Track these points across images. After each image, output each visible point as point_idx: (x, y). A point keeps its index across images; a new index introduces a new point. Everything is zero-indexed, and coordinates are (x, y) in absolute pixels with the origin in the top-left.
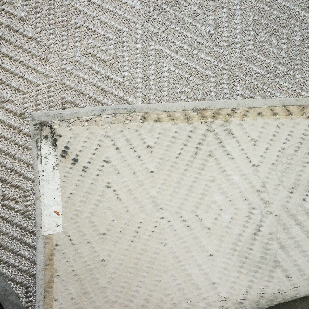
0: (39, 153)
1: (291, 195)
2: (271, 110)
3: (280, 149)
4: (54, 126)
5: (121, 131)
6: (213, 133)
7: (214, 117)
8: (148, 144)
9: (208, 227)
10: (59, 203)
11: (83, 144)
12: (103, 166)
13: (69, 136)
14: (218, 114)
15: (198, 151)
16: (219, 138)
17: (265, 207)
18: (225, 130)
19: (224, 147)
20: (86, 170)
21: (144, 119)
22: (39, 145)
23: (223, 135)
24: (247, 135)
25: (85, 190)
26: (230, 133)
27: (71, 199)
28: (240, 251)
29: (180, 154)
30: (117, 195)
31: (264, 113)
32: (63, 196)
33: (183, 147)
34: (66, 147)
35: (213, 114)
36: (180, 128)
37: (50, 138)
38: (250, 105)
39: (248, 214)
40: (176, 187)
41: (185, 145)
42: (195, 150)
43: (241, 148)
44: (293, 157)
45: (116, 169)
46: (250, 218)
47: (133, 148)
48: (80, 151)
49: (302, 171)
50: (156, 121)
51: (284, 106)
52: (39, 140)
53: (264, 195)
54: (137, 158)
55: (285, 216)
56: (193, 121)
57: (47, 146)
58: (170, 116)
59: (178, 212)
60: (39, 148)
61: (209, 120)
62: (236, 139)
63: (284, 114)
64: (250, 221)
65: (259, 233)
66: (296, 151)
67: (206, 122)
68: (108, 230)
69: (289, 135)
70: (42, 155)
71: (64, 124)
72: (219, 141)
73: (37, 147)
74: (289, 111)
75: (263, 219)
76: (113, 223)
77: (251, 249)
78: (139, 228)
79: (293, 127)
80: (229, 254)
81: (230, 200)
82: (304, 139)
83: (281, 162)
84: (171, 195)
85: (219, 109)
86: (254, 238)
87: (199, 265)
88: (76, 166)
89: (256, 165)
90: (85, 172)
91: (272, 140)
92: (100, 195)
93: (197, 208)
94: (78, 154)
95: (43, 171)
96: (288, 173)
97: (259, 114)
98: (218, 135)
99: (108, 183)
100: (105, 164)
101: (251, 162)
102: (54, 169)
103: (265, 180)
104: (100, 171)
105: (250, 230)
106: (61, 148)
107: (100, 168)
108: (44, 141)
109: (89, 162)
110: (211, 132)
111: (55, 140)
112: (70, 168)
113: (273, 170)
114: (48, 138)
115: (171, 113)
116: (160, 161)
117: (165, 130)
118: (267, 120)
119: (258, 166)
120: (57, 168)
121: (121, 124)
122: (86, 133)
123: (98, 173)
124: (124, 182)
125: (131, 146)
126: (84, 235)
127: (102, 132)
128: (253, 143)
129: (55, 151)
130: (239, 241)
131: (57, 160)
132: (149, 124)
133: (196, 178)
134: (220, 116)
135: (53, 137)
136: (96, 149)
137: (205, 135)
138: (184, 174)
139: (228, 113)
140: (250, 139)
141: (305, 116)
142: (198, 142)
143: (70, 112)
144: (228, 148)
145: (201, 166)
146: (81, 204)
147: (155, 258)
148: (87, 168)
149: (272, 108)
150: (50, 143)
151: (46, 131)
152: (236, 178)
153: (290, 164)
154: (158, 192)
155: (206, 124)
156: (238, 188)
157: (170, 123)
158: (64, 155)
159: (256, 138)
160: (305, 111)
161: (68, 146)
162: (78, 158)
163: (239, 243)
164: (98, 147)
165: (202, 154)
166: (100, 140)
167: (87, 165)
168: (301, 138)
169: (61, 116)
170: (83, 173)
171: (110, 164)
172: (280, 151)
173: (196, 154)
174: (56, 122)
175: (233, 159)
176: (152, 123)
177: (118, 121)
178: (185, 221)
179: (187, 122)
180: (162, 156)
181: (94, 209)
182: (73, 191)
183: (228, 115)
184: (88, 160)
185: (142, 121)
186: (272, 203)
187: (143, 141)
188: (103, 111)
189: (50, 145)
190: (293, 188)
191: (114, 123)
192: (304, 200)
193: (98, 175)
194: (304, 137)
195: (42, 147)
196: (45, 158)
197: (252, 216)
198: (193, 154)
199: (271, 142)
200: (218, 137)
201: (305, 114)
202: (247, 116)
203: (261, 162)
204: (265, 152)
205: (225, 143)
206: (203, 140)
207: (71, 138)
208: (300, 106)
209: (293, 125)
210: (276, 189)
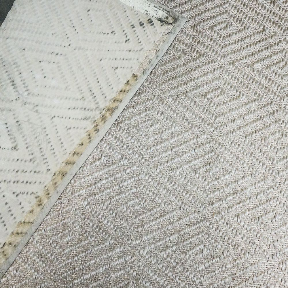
0: (161, 9)
1: (17, 120)
2: (79, 154)
3: (50, 140)
4: (170, 25)
5: (138, 59)
6: (94, 109)
7: (103, 116)
8: (118, 69)
9: (42, 62)
10: (125, 2)
11: (147, 34)
12: (126, 37)
13: (158, 30)
14: (103, 119)
15: (91, 93)
16: (88, 110)
17: (23, 101)
18: (90, 117)
19: (81, 109)
20: (132, 27)
21: (135, 76)
22: (165, 11)
23: (88, 114)
24: (76, 128)
25: (121, 19)
26: (86, 119)
27: (122, 10)
28: (11, 66)
29: (98, 82)
30: (104, 34)
31: (80, 147)
32: (128, 7)
33: (101, 87)
34: (153, 24)
35: (105, 117)
36: (113, 92)
37: (165, 19)
38: (92, 143)
39: (29, 88)
40: (81, 66)
41: (101, 88)
42: (93, 92)
43: (71, 118)
44: (39, 143)
45: (119, 42)
46: (25, 87)
47: (123, 60)
48: (145, 30)
49: (25, 140)
50: (128, 82)
51: (74, 163)
52: (168, 13)
53: (31, 106)
54: (116, 58)
55: (7, 106)
56: (111, 103)
57: (162, 15)
58: (124, 91)
59: (65, 55)
60: (164, 10)
61: (104, 112)
62: (79, 119)
63: (70, 160)
64: (24, 85)
65: (11, 84)
66: (41, 149)
67: (104, 109)
68: (88, 15)
69: (54, 153)
70: (159, 10)
71: (167, 32)
72: (87, 109)
73: (165, 10)
74: (69, 164)
75: (17, 93)
76: (90, 20)
77: (6, 72)
78: (76, 30)
79: (57, 160)
80: (16, 59)
81: (46, 87)
82: (44, 159)
83: (42, 134)
84: (79, 60)
85: (105, 122)
86: (11, 78)
87: (25, 39)
88: (139, 23)
89: (53, 118)
90: (131, 26)
91: (60, 140)
92: (112, 25)
93: (58, 67)
94: (144, 28)
95: (150, 5)
96: (32, 132)
97: (82, 144)
98: (91, 111)
99: (115, 33)
100: (127, 39)
101: (58, 117)
102: (146, 11)
103: (40, 115)
104: (125, 34)
105: (18, 81)
106: (155, 21)
107: (126, 35)
108: (166, 15)
109: (135, 31)
110: (96, 108)
111: (162, 21)
112: (139, 19)
113: (41, 126)
114: (166, 18)
115: (125, 93)
116: (104, 68)
117: (119, 83)
118: (75, 146)
119: (52, 119)
120: (145, 13)
121: (142, 62)
122: (152, 40)
123: (125, 32)
124: (108, 42)
125: (125, 59)
126: (97, 1)
127: (146, 49)
128: (68, 127)
129: (155, 18)
130: (18, 71)
131: (150, 15)
132: (129, 76)
133: (76, 81)
134: (100, 120)
135: (164, 21)
136: (139, 39)
137: (97, 103)
138: (84, 76)
139: (98, 126)
140: (72, 127)
141: (58, 173)
142: (96, 97)
143: (171, 39)
144: (78, 111)
145: (80, 89)
146: (115, 13)
147: (50, 23)
148: (132, 28)
149: (79, 155)
150: (162, 18)
151: (170, 20)
152: (56, 102)
153: (36, 138)
154: (87, 55)
155: (103, 108)
156: (49, 97)
157: (120, 89)
158: (150, 21)
159: (69, 131)
160: (61, 175)
161: (153, 26)
162: (142, 27)
163: (16, 69)
164: (139, 41)
165: (87, 94)
166: (142, 45)
167: (134, 29)
168: (46, 158)
169: (173, 33)
170: (132, 24)
171: (125, 42)
172: (49, 139)
173: (91, 91)
174: (172, 28)
175: (69, 109)
176: (129, 79)
177: (145, 61)
178: (57, 55)
179: (113, 98)
180: (105, 72)
181: (107, 17)
182: (126, 13)
183: (97, 125)
184: (136, 31)
185: (134, 74)
186: (22, 106)
187: (123, 67)
188: (158, 56)
189: (161, 17)
190: (20, 125)
191: (146, 58)
192: (6, 124)
193: (124, 31)
194: (45, 161)
195: (163, 12)
196: (156, 10)
197: (25, 89)
198: (91, 89)
199: (59, 138)
200: (90, 110)
201: (59, 173)
202: (87, 136)
203: (52, 122)
204: (56, 129)
205: (83, 112)
206: (95, 100)
207: (156, 30)
208: (66, 173)
209: (58, 161)
210: (28, 116)
